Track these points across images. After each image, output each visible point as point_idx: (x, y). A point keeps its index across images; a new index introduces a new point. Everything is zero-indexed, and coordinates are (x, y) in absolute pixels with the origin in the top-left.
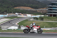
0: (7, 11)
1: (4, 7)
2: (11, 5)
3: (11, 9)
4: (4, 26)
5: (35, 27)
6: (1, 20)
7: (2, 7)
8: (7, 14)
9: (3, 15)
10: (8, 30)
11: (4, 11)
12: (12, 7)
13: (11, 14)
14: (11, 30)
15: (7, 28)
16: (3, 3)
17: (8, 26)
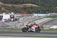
0: (49, 10)
1: (46, 6)
2: (53, 4)
4: (46, 25)
6: (43, 19)
7: (44, 6)
8: (49, 13)
9: (45, 15)
10: (50, 29)
11: (46, 10)
12: (54, 7)
13: (53, 13)
14: (53, 29)
15: (49, 27)
16: (45, 2)
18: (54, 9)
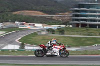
2: (8, 8)
3: (7, 15)
5: (56, 46)
8: (1, 24)
10: (3, 51)
12: (9, 12)
13: (7, 23)
14: (7, 51)
17: (2, 45)
18: (9, 15)
